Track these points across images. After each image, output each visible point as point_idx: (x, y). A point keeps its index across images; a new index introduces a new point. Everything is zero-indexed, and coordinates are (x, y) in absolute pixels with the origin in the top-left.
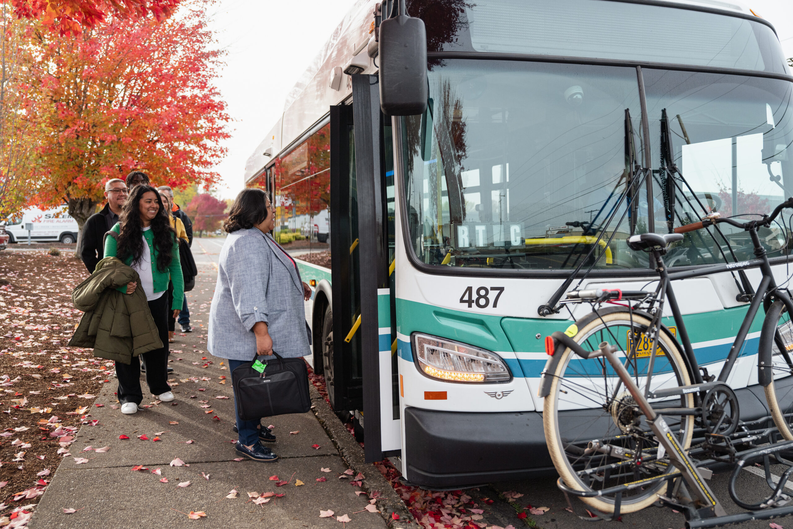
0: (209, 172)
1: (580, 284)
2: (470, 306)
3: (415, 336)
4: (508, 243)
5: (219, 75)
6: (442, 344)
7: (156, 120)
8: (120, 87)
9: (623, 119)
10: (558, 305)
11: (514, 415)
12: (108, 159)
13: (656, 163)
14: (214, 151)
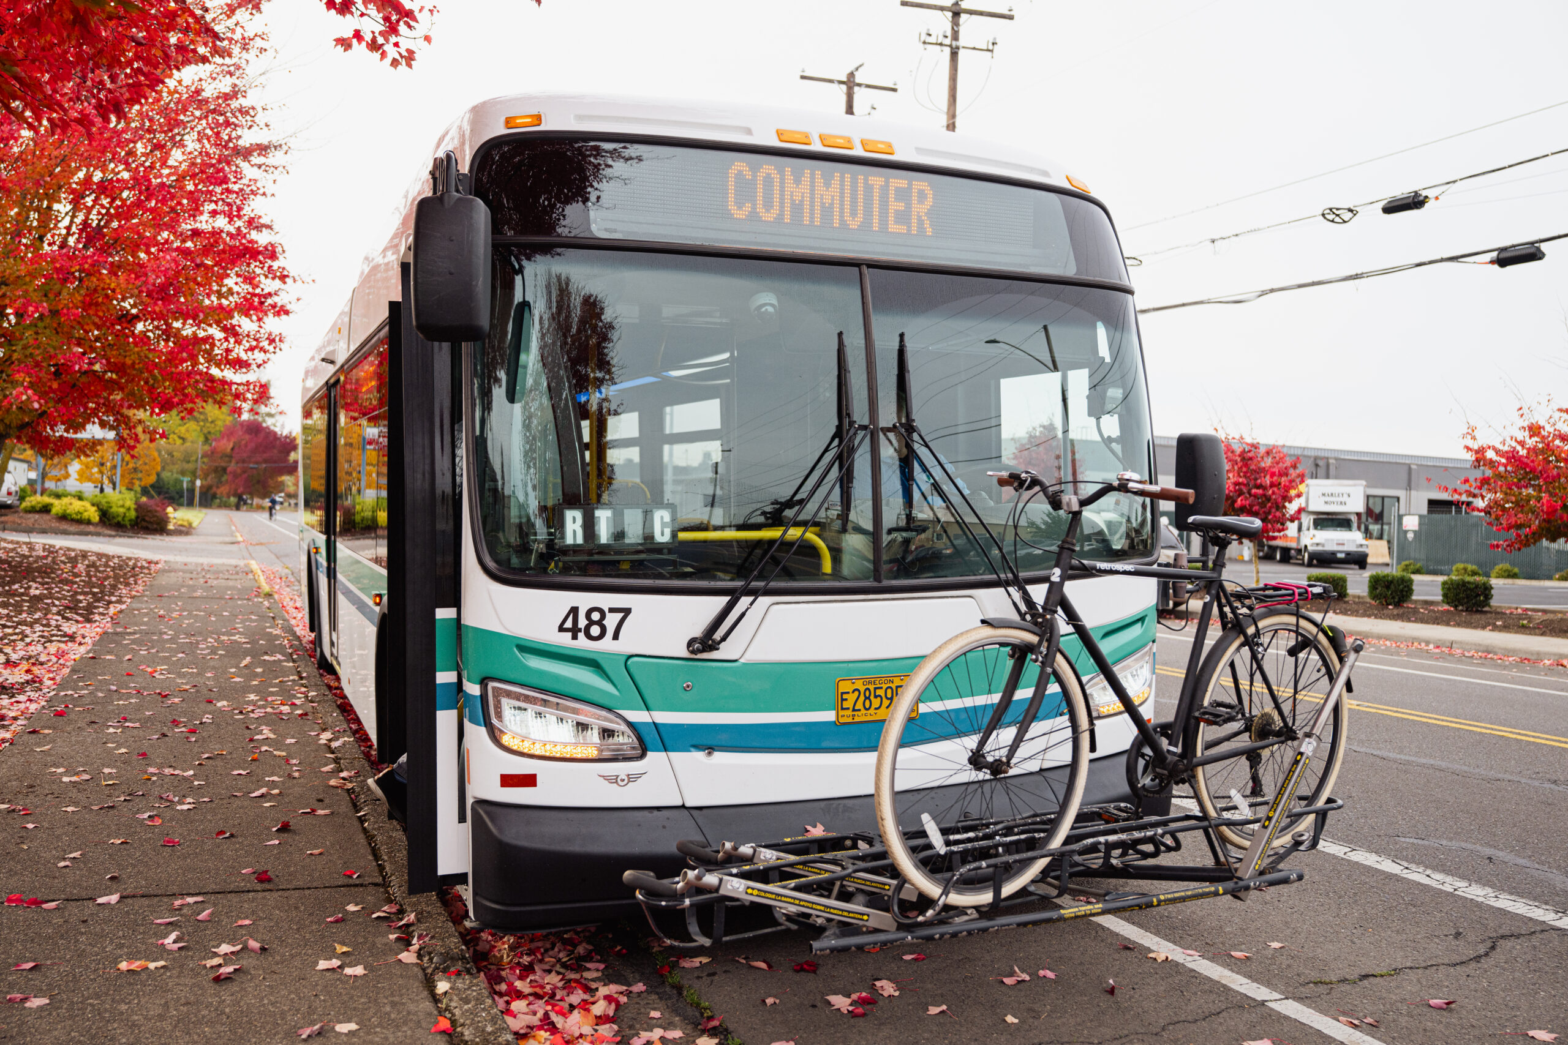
0: (244, 381)
1: (751, 604)
2: (575, 637)
3: (487, 685)
4: (649, 537)
5: (268, 193)
6: (545, 701)
7: (133, 276)
8: (62, 207)
9: (836, 347)
10: (718, 636)
11: (646, 813)
12: (30, 350)
13: (888, 415)
14: (256, 340)
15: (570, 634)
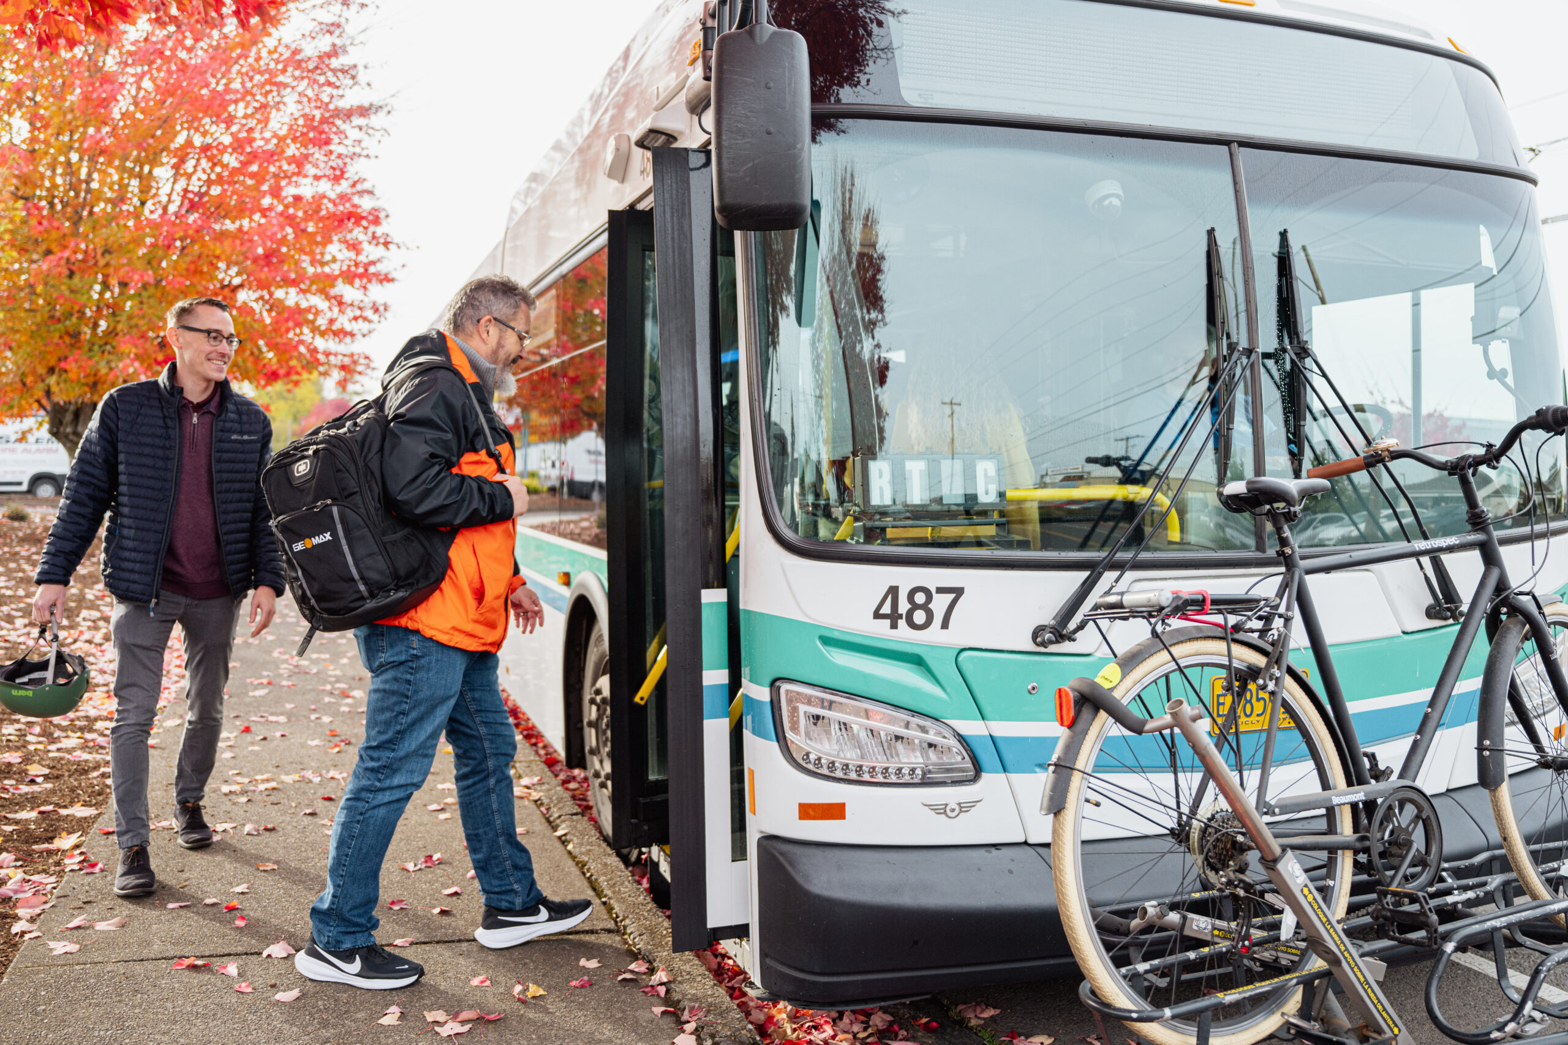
0: (348, 352)
1: (1117, 581)
2: (894, 626)
3: (779, 688)
4: (971, 498)
5: (371, 154)
6: (831, 703)
7: (238, 242)
8: (164, 172)
9: (1205, 248)
10: (1072, 625)
11: (982, 852)
12: (134, 321)
13: (1268, 339)
14: (360, 308)
15: (888, 622)
